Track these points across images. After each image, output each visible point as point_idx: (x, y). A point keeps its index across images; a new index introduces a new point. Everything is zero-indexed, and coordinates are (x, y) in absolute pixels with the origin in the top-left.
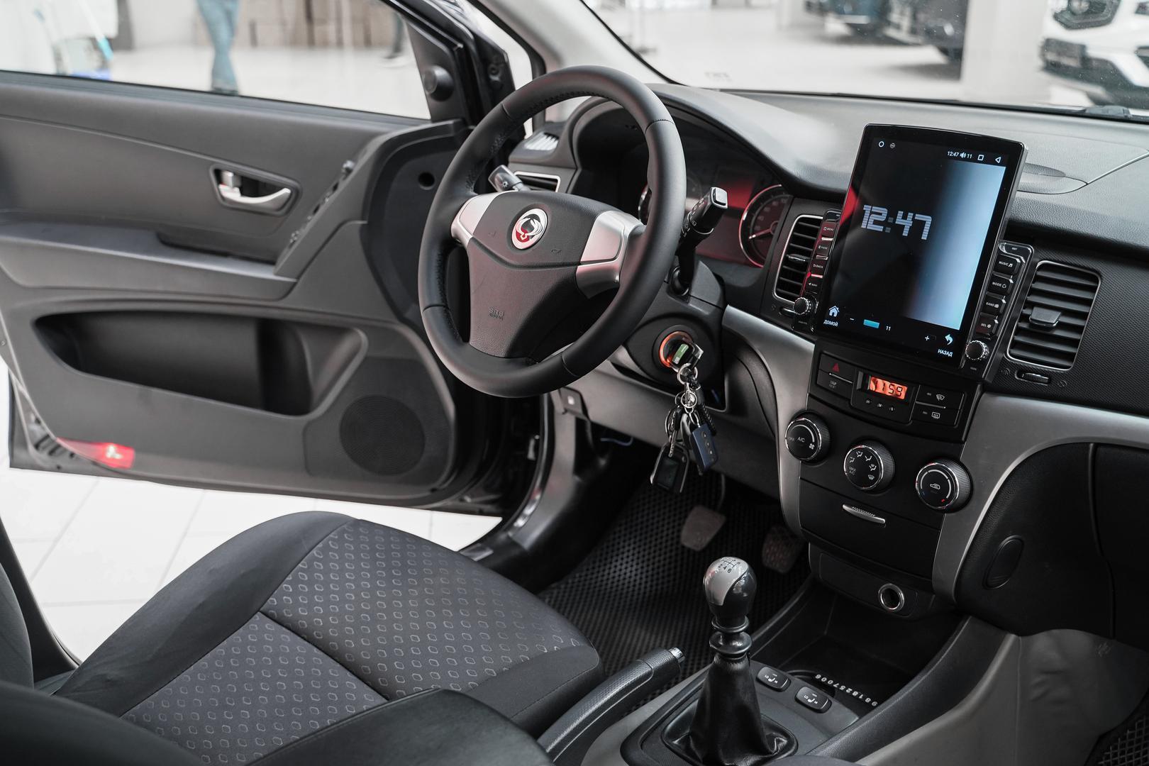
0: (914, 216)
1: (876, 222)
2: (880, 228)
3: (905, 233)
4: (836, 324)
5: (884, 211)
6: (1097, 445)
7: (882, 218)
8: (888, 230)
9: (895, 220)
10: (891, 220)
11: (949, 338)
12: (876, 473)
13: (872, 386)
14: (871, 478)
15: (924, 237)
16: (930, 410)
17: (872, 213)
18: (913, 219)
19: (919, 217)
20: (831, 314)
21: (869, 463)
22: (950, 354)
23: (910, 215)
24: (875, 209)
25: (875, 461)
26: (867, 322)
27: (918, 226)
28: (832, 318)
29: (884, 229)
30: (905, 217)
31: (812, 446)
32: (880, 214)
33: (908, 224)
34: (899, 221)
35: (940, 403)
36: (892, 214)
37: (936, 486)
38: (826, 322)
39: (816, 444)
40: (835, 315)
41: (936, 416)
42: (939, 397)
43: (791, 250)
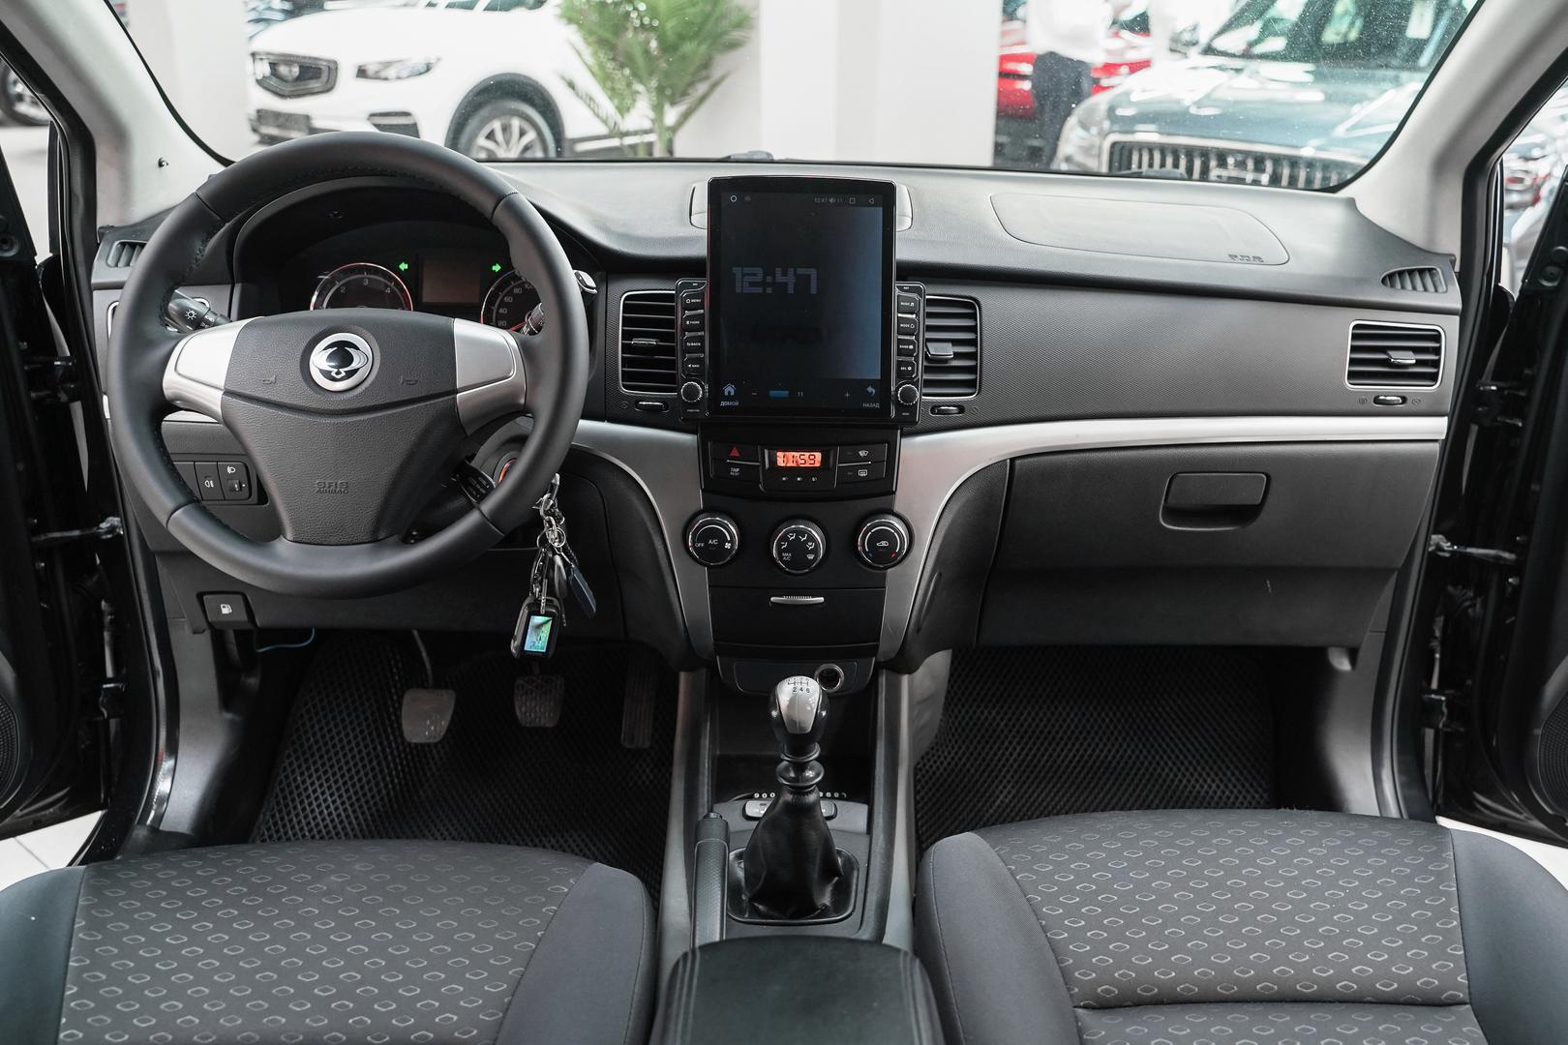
0: (795, 271)
1: (752, 284)
2: (760, 290)
3: (791, 290)
4: (737, 404)
5: (759, 271)
6: (1013, 460)
7: (759, 278)
8: (769, 290)
9: (774, 278)
10: (769, 279)
11: (870, 389)
12: (815, 551)
13: (781, 463)
14: (811, 557)
15: (814, 291)
16: (855, 469)
17: (744, 275)
18: (795, 274)
19: (800, 271)
20: (726, 394)
21: (806, 542)
22: (877, 406)
23: (791, 271)
24: (747, 270)
25: (811, 538)
26: (773, 393)
27: (803, 282)
28: (729, 398)
29: (764, 290)
30: (785, 274)
31: (728, 546)
32: (755, 275)
33: (790, 280)
34: (780, 278)
35: (865, 459)
36: (769, 271)
37: (884, 543)
38: (723, 404)
39: (732, 542)
40: (732, 394)
41: (863, 474)
42: (862, 453)
43: (626, 335)
